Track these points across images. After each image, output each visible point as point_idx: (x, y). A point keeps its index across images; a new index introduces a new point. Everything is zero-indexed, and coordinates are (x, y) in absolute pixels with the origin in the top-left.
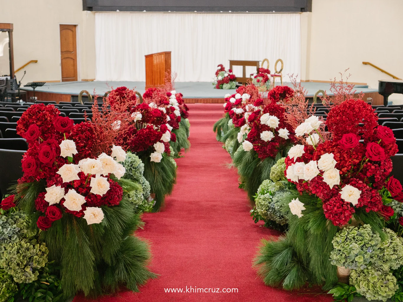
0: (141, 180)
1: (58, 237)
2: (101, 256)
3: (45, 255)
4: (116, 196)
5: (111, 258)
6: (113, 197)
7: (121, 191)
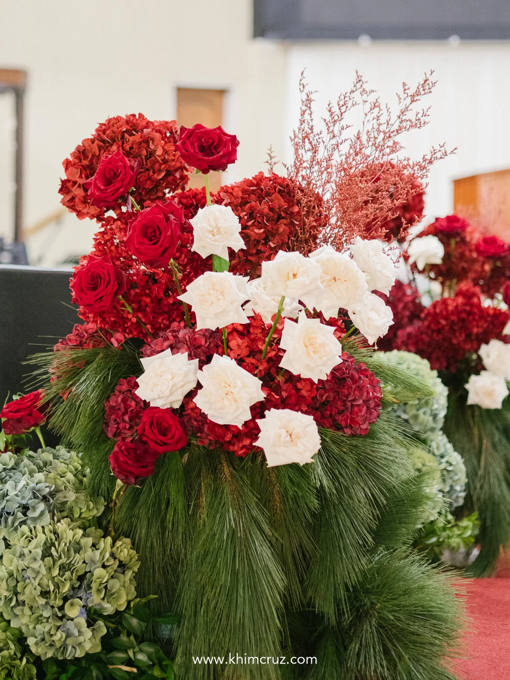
0: (434, 445)
1: (170, 516)
2: (304, 592)
3: (129, 574)
4: (361, 402)
5: (337, 602)
6: (349, 404)
7: (374, 391)
